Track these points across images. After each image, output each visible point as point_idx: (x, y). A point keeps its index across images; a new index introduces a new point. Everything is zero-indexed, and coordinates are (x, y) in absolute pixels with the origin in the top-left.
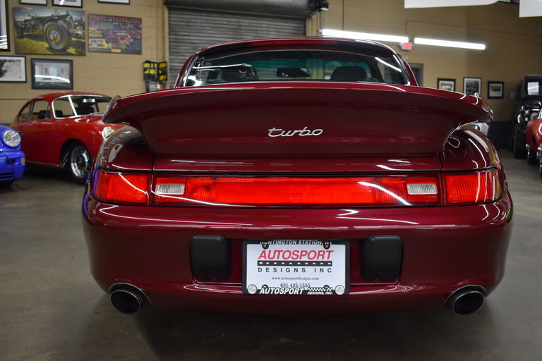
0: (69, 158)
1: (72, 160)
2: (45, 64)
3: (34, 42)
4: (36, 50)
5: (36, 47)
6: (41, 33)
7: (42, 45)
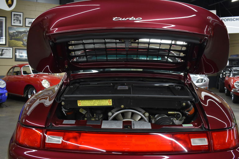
0: (28, 92)
1: (29, 94)
2: (21, 51)
3: (16, 42)
4: (17, 45)
5: (17, 44)
6: (20, 38)
7: (20, 43)
